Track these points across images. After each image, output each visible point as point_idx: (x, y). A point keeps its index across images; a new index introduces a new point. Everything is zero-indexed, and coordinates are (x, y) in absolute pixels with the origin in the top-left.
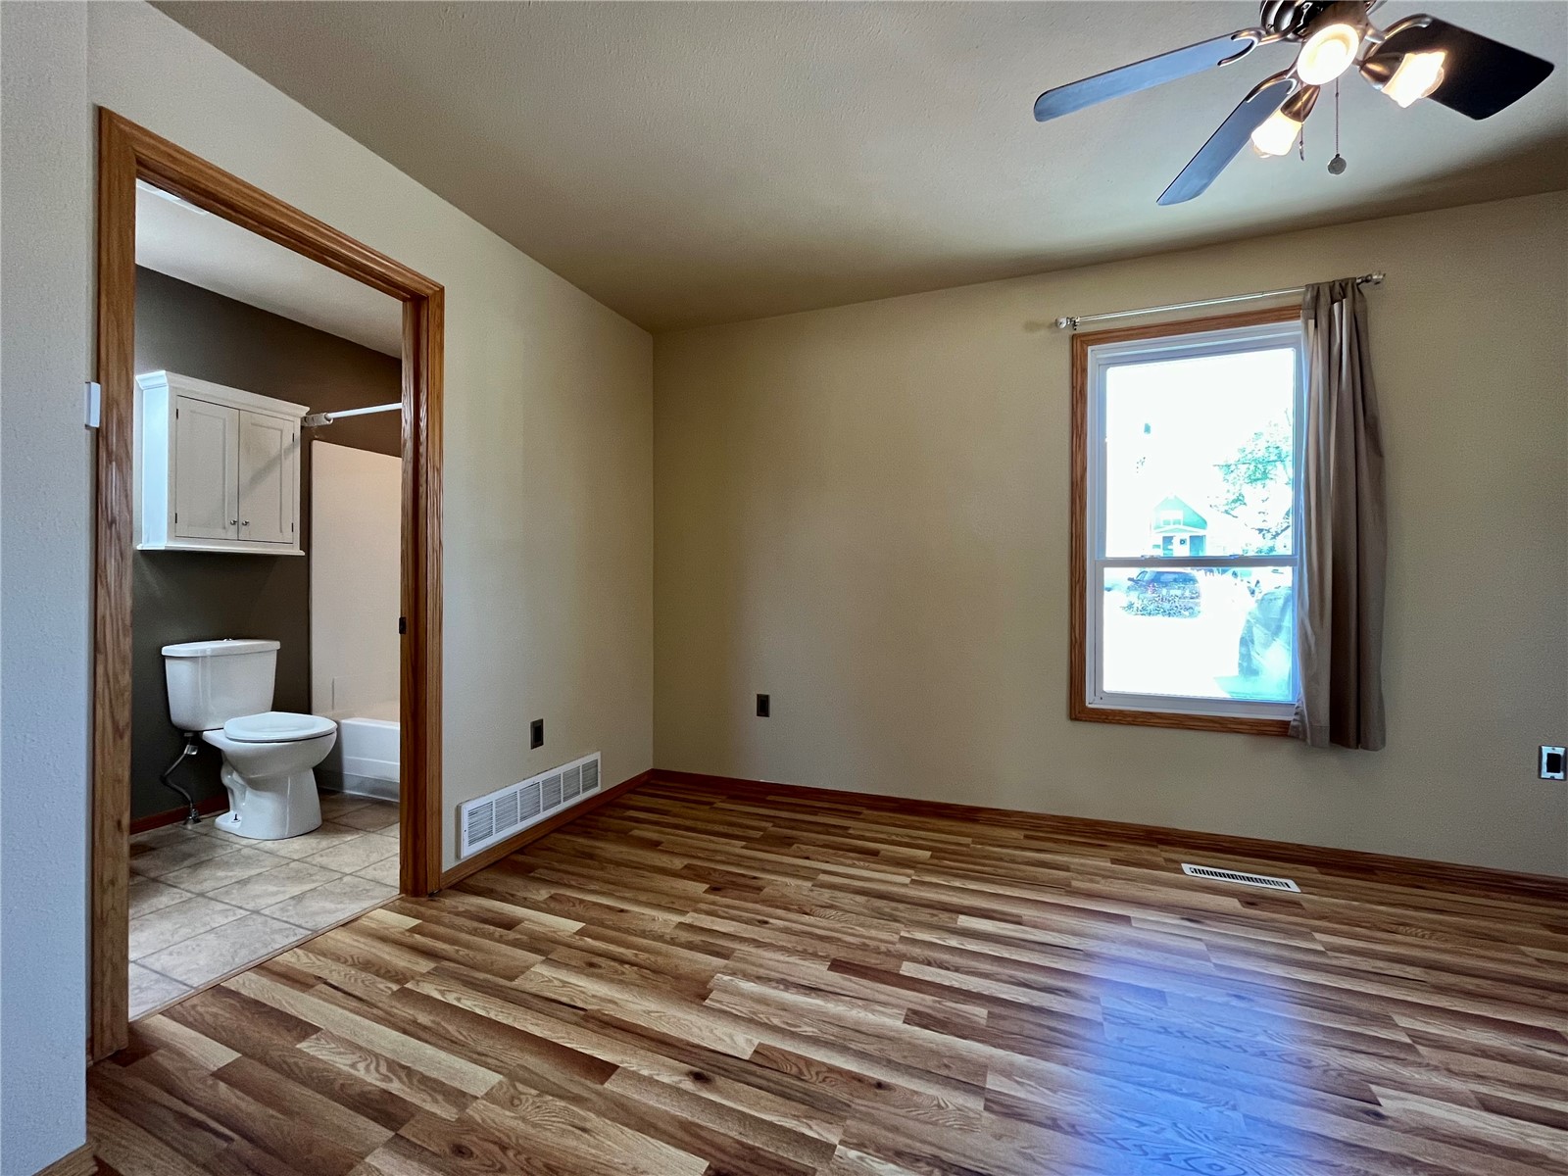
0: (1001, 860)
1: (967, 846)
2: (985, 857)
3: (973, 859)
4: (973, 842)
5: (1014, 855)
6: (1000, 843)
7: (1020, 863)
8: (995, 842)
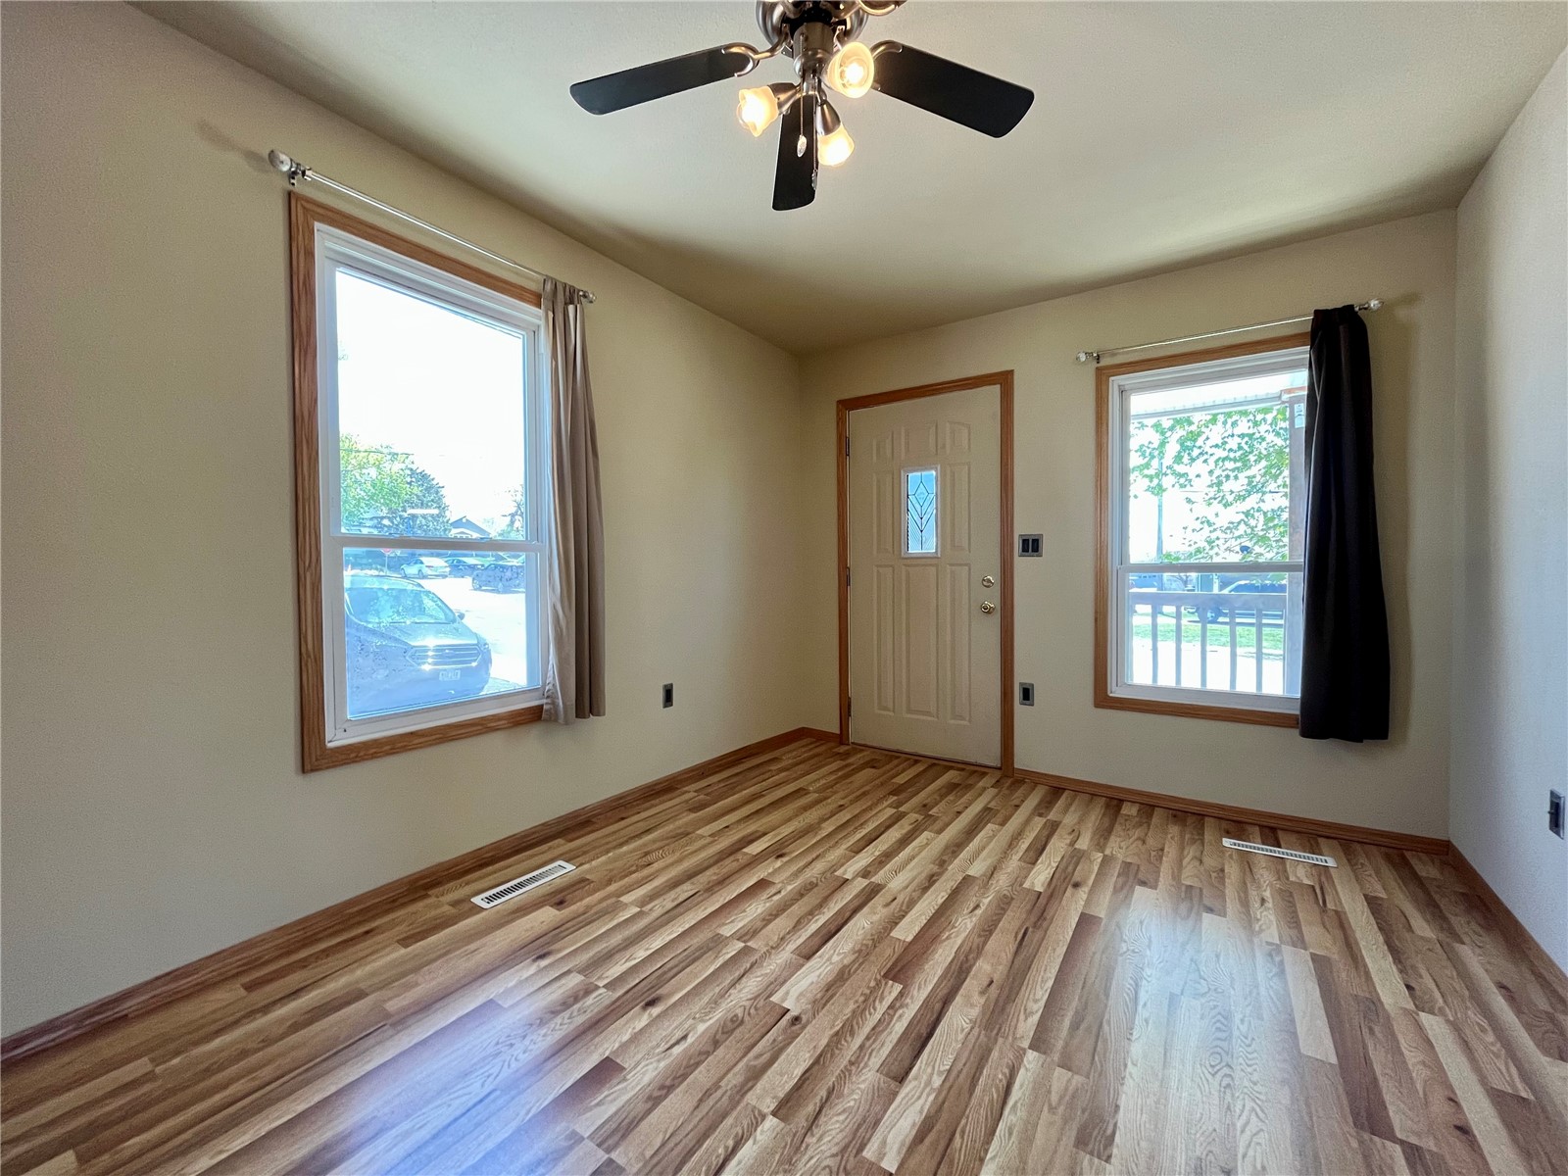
0: (244, 1054)
1: (149, 1077)
2: (208, 1072)
3: (189, 1092)
4: (156, 1062)
5: (259, 1031)
6: (214, 1027)
7: (282, 1037)
8: (202, 1033)
